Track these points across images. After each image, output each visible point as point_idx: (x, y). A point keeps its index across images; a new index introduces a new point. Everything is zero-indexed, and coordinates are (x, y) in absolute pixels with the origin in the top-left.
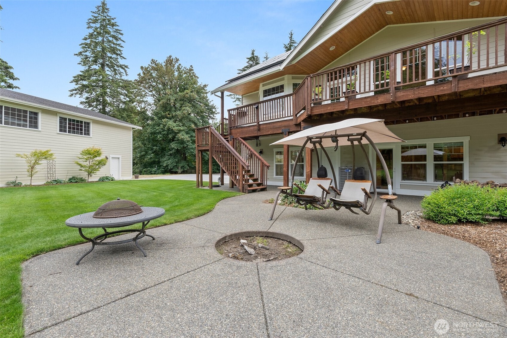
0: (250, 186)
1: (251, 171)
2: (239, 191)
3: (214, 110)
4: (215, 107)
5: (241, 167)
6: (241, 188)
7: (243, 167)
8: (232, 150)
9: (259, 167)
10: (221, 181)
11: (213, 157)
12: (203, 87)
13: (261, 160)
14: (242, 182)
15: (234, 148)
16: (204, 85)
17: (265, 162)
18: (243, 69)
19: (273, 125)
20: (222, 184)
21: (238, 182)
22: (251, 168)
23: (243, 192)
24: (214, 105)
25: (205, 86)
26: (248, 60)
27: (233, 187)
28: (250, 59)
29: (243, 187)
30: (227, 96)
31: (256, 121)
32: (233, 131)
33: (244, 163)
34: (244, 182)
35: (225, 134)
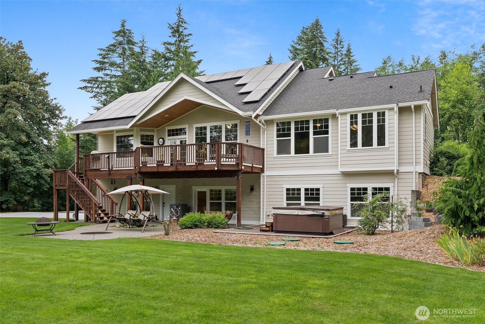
0: (102, 218)
1: (103, 207)
2: (92, 222)
3: (57, 112)
4: (61, 108)
5: (94, 204)
6: (94, 220)
7: (95, 204)
8: (86, 191)
9: (110, 203)
10: (76, 217)
11: (70, 196)
12: (40, 76)
13: (111, 198)
14: (95, 216)
15: (88, 189)
16: (42, 74)
17: (114, 200)
18: (107, 47)
19: (120, 171)
20: (77, 219)
21: (91, 216)
22: (103, 205)
23: (95, 223)
24: (58, 105)
25: (44, 75)
26: (115, 35)
27: (87, 221)
28: (118, 33)
29: (95, 219)
30: (80, 88)
31: (107, 167)
32: (88, 173)
33: (96, 201)
34: (96, 216)
35: (80, 172)
